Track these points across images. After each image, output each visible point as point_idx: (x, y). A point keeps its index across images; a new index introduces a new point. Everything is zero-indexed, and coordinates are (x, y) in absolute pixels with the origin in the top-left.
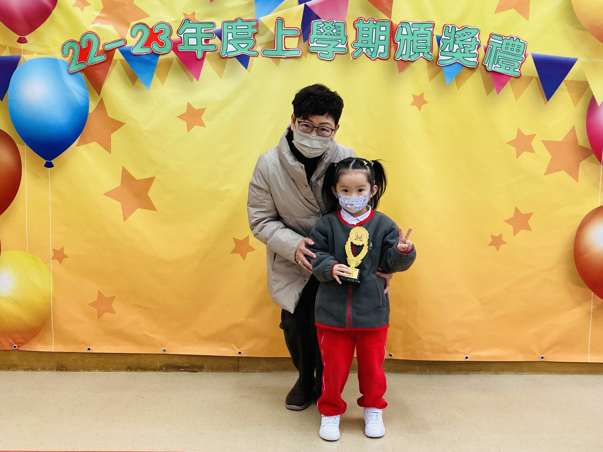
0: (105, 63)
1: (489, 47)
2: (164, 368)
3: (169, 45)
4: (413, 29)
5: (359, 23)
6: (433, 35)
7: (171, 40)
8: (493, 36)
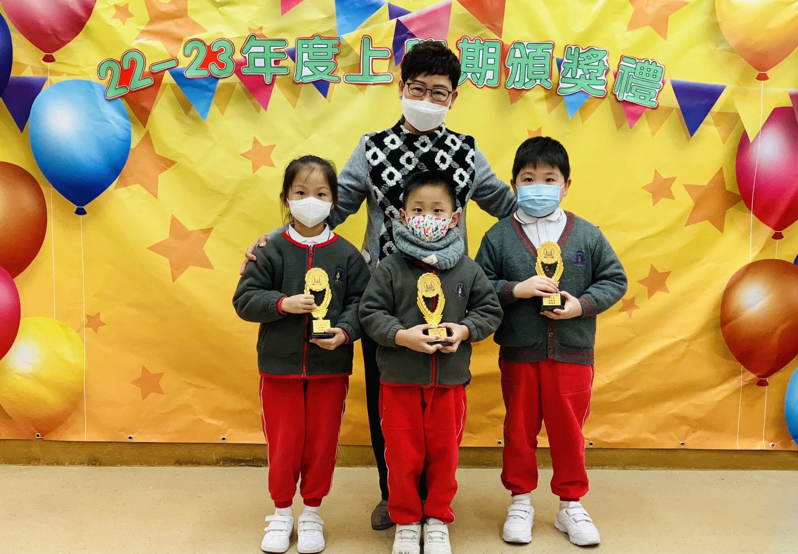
0: (151, 88)
1: (620, 72)
2: (221, 462)
3: (230, 67)
4: (528, 51)
5: (463, 42)
6: (552, 58)
7: (233, 61)
8: (625, 59)
